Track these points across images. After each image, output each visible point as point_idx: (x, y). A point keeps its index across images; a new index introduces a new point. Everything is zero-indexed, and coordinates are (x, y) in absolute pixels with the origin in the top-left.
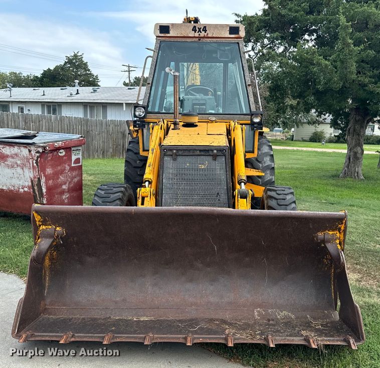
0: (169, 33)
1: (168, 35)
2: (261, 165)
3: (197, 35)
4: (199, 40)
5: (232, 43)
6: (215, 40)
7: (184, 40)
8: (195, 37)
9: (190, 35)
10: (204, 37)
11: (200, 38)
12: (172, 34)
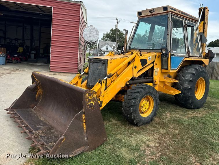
0: (141, 15)
1: (141, 16)
2: (183, 78)
3: (151, 14)
4: (153, 16)
5: (166, 15)
6: (158, 15)
7: (147, 17)
8: (150, 15)
9: (149, 14)
10: (154, 14)
11: (152, 15)
12: (143, 15)
